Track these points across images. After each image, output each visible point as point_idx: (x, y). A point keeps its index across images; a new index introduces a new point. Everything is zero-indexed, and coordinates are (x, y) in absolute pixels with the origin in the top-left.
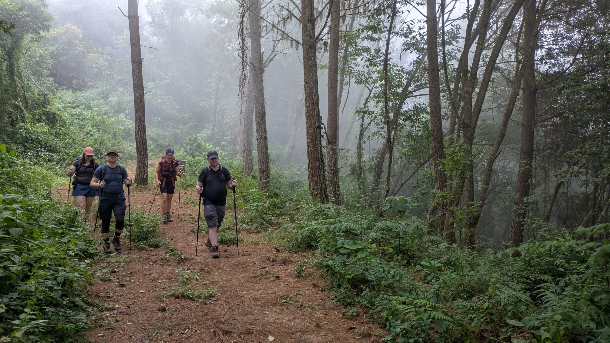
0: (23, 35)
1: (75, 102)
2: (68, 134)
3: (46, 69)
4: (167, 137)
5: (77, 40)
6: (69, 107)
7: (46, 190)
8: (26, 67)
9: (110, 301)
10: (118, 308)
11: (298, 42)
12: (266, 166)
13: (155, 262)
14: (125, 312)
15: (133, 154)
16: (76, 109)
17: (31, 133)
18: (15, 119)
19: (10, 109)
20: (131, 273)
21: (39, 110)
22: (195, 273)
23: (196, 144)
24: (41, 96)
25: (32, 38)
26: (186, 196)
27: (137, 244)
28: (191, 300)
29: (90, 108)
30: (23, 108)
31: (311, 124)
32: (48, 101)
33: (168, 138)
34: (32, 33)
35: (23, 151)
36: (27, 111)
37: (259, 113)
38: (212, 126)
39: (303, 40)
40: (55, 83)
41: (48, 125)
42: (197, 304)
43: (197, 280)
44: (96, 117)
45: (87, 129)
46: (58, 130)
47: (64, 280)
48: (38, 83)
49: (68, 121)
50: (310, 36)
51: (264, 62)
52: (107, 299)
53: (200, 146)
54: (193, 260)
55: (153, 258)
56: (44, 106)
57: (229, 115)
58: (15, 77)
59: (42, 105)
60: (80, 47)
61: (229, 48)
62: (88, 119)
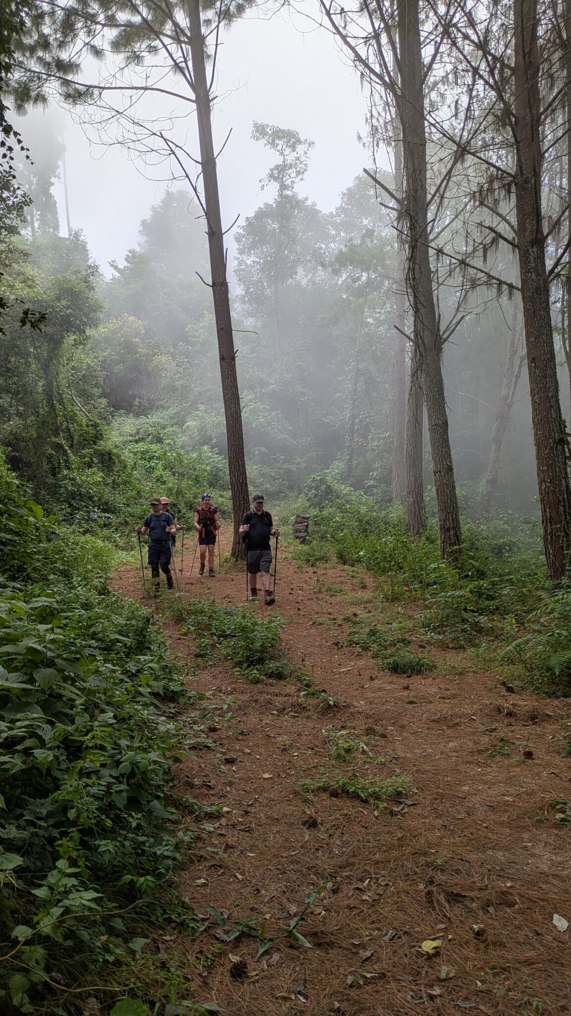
0: (63, 337)
1: (138, 432)
2: (130, 483)
3: (96, 387)
4: (276, 479)
5: (137, 338)
6: (131, 441)
7: (101, 577)
8: (69, 386)
9: (212, 795)
10: (228, 812)
11: (511, 286)
12: (452, 520)
13: (281, 711)
14: (241, 823)
15: (226, 508)
16: (141, 444)
17: (79, 485)
18: (57, 465)
19: (50, 451)
20: (242, 733)
21: (89, 448)
22: (358, 736)
23: (323, 487)
24: (91, 428)
25: (75, 340)
26: (316, 578)
27: (247, 671)
28: (362, 801)
29: (159, 440)
30: (67, 448)
31: (546, 437)
32: (101, 434)
33: (278, 479)
34: (74, 333)
35: (69, 513)
36: (73, 452)
37: (436, 425)
38: (347, 455)
39: (522, 280)
40: (109, 406)
41: (103, 471)
42: (376, 813)
43: (364, 752)
44: (169, 454)
45: (157, 473)
46: (116, 477)
47: (130, 770)
48: (86, 409)
49: (130, 462)
50: (536, 269)
51: (441, 333)
52: (206, 792)
53: (332, 491)
54: (350, 707)
55: (279, 701)
56: (95, 443)
57: (376, 434)
58: (55, 402)
59: (92, 440)
60: (143, 349)
61: (370, 320)
62: (158, 458)
